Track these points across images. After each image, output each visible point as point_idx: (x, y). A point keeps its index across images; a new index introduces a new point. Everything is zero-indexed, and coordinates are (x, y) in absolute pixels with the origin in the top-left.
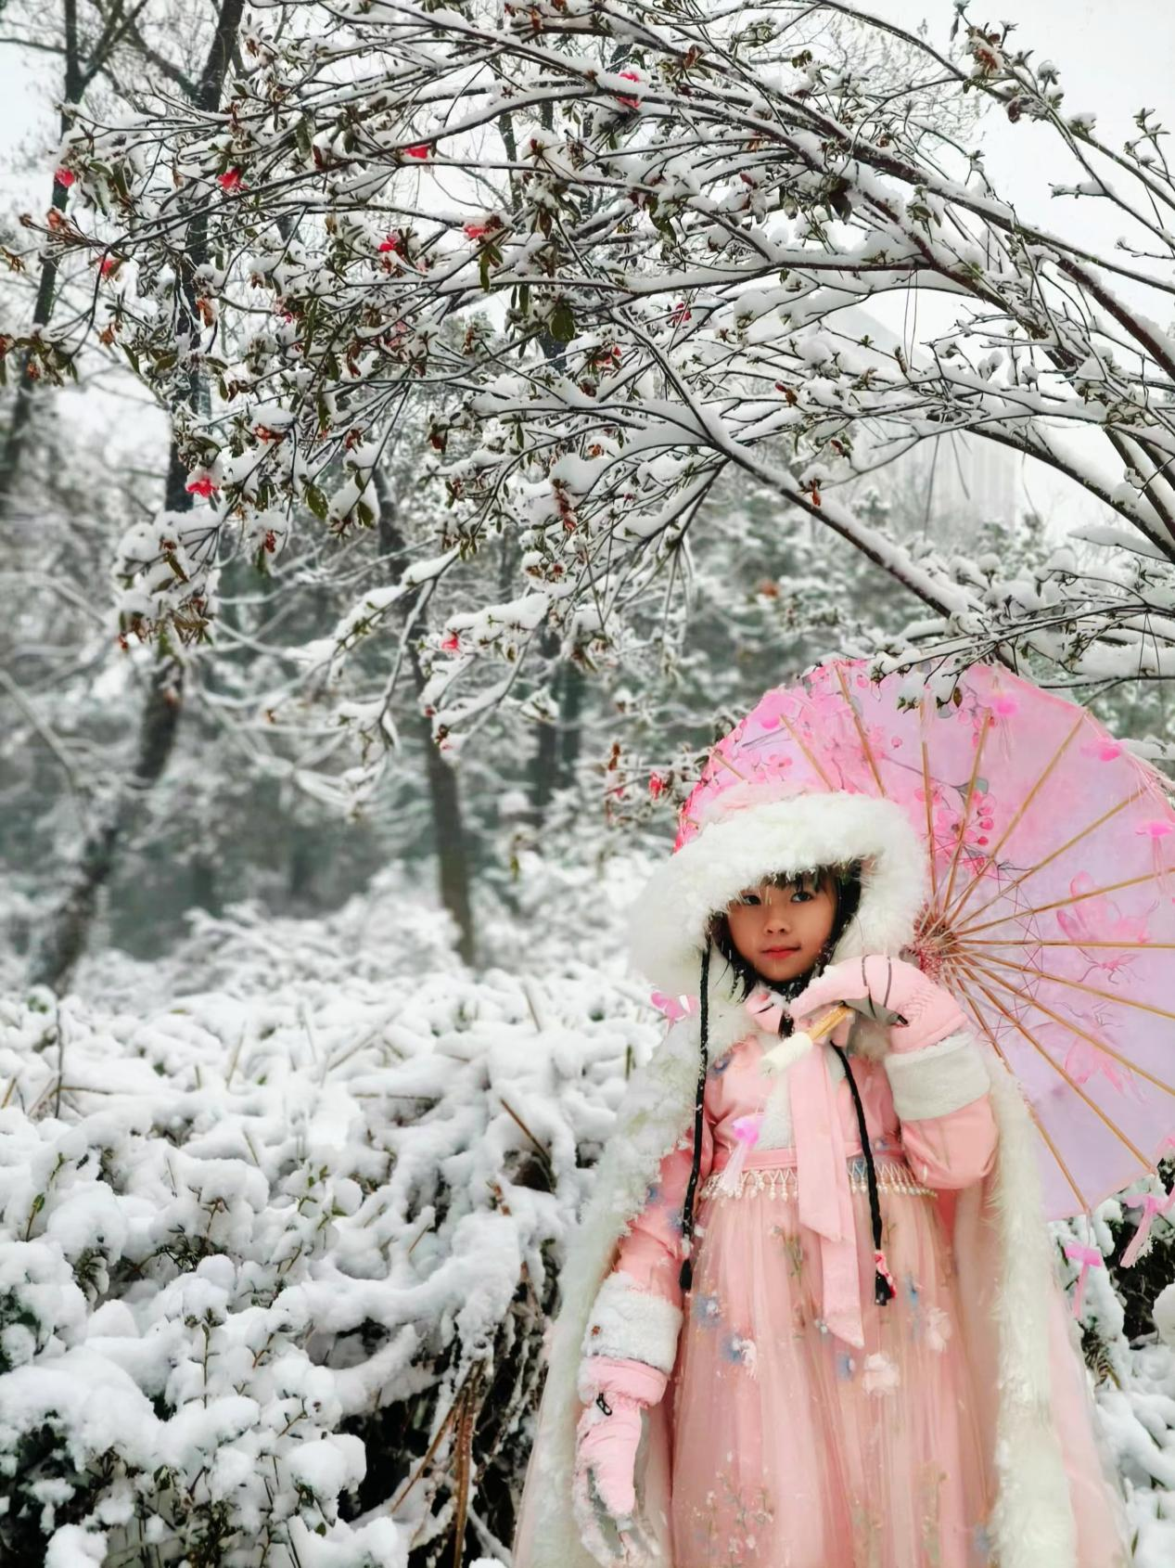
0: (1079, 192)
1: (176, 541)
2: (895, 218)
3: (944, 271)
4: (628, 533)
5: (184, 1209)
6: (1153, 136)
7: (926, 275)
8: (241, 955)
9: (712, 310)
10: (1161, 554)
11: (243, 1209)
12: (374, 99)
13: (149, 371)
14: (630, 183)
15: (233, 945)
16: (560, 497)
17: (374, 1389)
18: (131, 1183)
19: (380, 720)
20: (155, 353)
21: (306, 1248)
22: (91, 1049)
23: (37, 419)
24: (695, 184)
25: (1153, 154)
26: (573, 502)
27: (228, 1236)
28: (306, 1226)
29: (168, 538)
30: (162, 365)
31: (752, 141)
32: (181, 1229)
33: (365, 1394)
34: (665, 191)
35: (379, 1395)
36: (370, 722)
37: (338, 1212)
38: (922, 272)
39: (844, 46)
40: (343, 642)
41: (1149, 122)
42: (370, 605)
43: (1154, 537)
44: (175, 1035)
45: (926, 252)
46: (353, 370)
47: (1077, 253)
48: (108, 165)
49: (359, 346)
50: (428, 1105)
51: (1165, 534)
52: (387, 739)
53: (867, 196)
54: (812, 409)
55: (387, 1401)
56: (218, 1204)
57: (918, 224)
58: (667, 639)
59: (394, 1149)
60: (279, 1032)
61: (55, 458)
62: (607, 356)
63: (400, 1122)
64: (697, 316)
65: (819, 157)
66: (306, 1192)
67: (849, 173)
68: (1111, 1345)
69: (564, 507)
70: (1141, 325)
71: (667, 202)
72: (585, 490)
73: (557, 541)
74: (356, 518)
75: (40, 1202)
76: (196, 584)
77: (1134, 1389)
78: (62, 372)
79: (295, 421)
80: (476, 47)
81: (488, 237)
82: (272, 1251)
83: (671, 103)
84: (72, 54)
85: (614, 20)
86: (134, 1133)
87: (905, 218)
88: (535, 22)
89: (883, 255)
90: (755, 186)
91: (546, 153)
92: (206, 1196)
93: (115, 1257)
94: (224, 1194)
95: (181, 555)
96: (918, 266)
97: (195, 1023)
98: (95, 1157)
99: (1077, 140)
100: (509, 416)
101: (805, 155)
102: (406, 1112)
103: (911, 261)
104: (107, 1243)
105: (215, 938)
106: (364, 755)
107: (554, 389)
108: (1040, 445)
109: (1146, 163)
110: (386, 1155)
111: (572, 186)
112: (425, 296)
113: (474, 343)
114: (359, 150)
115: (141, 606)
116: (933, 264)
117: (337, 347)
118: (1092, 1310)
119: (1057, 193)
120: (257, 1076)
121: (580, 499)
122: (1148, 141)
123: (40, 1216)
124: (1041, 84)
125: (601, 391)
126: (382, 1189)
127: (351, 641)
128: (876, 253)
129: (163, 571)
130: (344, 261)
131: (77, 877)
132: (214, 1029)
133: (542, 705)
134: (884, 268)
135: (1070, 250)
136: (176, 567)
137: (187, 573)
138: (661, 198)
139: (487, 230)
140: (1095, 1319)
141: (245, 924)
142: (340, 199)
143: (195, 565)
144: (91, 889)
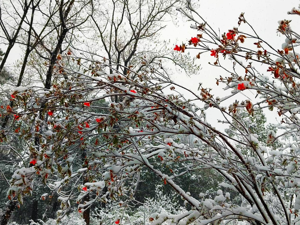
0: (223, 122)
1: (25, 175)
2: (186, 124)
3: (195, 135)
7: (191, 135)
12: (79, 95)
14: (131, 113)
16: (111, 174)
19: (67, 201)
24: (145, 114)
29: (23, 175)
39: (174, 56)
40: (62, 184)
45: (192, 131)
47: (223, 134)
48: (22, 96)
52: (68, 205)
53: (180, 119)
57: (190, 125)
67: (177, 114)
69: (112, 176)
71: (139, 117)
74: (67, 173)
76: (28, 185)
79: (53, 154)
84: (28, 45)
87: (188, 124)
89: (183, 131)
90: (158, 115)
91: (114, 107)
96: (190, 133)
99: (223, 112)
107: (113, 151)
115: (15, 189)
119: (219, 122)
121: (116, 174)
128: (181, 130)
129: (21, 181)
131: (8, 209)
134: (183, 133)
135: (221, 134)
136: (24, 181)
137: (26, 183)
138: (138, 117)
143: (28, 181)
144: (10, 212)
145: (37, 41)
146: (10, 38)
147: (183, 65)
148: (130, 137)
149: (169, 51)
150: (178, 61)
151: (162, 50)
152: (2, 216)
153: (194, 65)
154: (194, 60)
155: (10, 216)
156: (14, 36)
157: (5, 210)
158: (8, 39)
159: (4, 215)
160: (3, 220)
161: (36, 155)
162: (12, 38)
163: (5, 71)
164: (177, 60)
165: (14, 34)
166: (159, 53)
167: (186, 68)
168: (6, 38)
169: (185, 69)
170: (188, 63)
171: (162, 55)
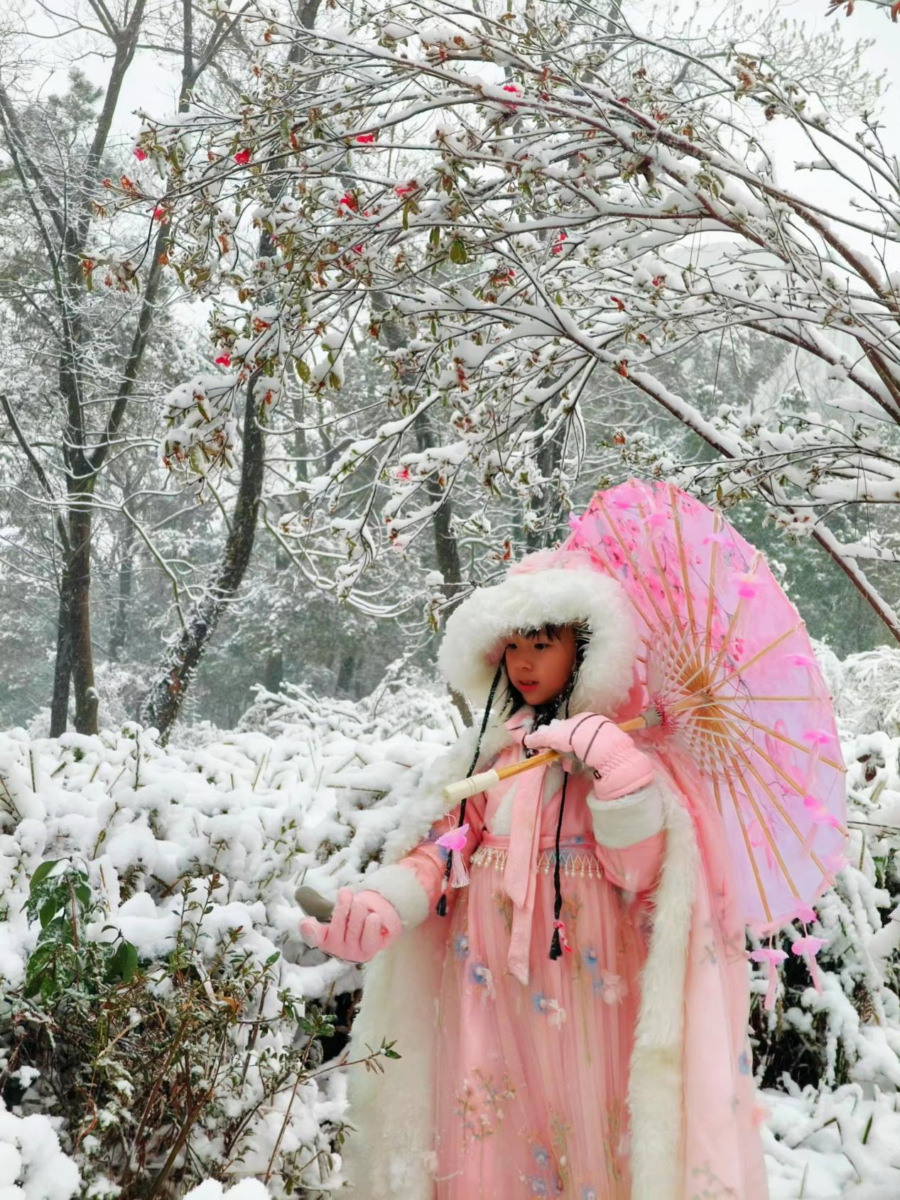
0: (813, 167)
1: (204, 395)
2: (684, 183)
3: (721, 220)
4: (527, 400)
5: (199, 846)
6: (873, 128)
7: (707, 222)
8: (289, 717)
9: (576, 245)
10: (890, 418)
11: (239, 849)
12: (332, 104)
13: (191, 283)
14: (506, 158)
15: (284, 710)
16: (459, 370)
17: (329, 981)
18: (169, 834)
19: (361, 531)
20: (196, 270)
21: (277, 872)
22: (164, 765)
23: (156, 322)
24: (546, 161)
25: (875, 142)
26: (467, 373)
27: (228, 866)
28: (278, 859)
29: (198, 393)
30: (199, 278)
31: (590, 131)
32: (197, 859)
33: (323, 984)
34: (527, 165)
35: (333, 985)
36: (353, 532)
37: (299, 850)
38: (705, 220)
40: (335, 477)
41: (871, 120)
42: (354, 451)
43: (886, 406)
44: (224, 759)
45: (707, 207)
46: (323, 282)
48: (165, 147)
49: (322, 266)
50: (379, 795)
51: (894, 405)
52: (366, 544)
53: (664, 168)
54: (635, 313)
55: (339, 991)
56: (222, 844)
58: (563, 476)
59: (354, 823)
60: (295, 757)
61: (169, 351)
62: (504, 276)
63: (361, 807)
64: (566, 249)
65: (630, 142)
66: (279, 837)
67: (652, 153)
68: (874, 994)
69: (461, 376)
70: (856, 257)
71: (527, 172)
72: (476, 364)
73: (469, 402)
74: (328, 383)
75: (103, 836)
76: (218, 423)
77: (889, 1026)
78: (130, 283)
79: (279, 316)
80: (404, 70)
81: (409, 194)
82: (254, 874)
83: (533, 106)
84: (188, 54)
85: (496, 51)
86: (174, 802)
87: (691, 182)
88: (442, 53)
89: (676, 208)
90: (588, 160)
91: (446, 139)
92: (214, 838)
93: (150, 872)
94: (226, 837)
95: (206, 404)
96: (702, 215)
97: (239, 751)
98: (145, 815)
99: (813, 131)
100: (426, 314)
101: (621, 141)
102: (366, 801)
103: (696, 212)
104: (144, 862)
105: (271, 704)
106: (350, 554)
107: (456, 297)
108: (810, 342)
109: (869, 147)
110: (349, 828)
111: (466, 161)
112: (366, 234)
113: (401, 265)
114: (322, 138)
115: (179, 438)
116: (712, 215)
117: (309, 267)
118: (861, 969)
119: (799, 168)
120: (275, 784)
122: (870, 133)
123: (101, 845)
124: (786, 95)
125: (500, 299)
126: (344, 850)
127: (341, 477)
128: (671, 207)
129: (195, 415)
130: (313, 210)
131: (176, 660)
132: (251, 755)
133: (479, 522)
134: (677, 217)
135: (807, 206)
136: (203, 412)
137: (210, 416)
138: (525, 170)
139: (409, 190)
140: (863, 975)
141: (294, 696)
142: (310, 169)
143: (216, 411)
144: (185, 669)
145: (219, 28)
146: (115, 27)
147: (812, 79)
148: (504, 238)
149: (751, 27)
150: (790, 64)
151: (720, 25)
152: (160, 686)
153: (860, 73)
154: (857, 51)
155: (186, 685)
156: (129, 16)
157: (167, 666)
158: (110, 35)
159: (165, 682)
160: (165, 697)
161: (231, 337)
162: (122, 29)
163: (110, 163)
164: (786, 60)
165: (131, 9)
166: (710, 38)
167: (826, 93)
168: (103, 29)
169: (820, 97)
170: (836, 68)
171: (723, 47)
